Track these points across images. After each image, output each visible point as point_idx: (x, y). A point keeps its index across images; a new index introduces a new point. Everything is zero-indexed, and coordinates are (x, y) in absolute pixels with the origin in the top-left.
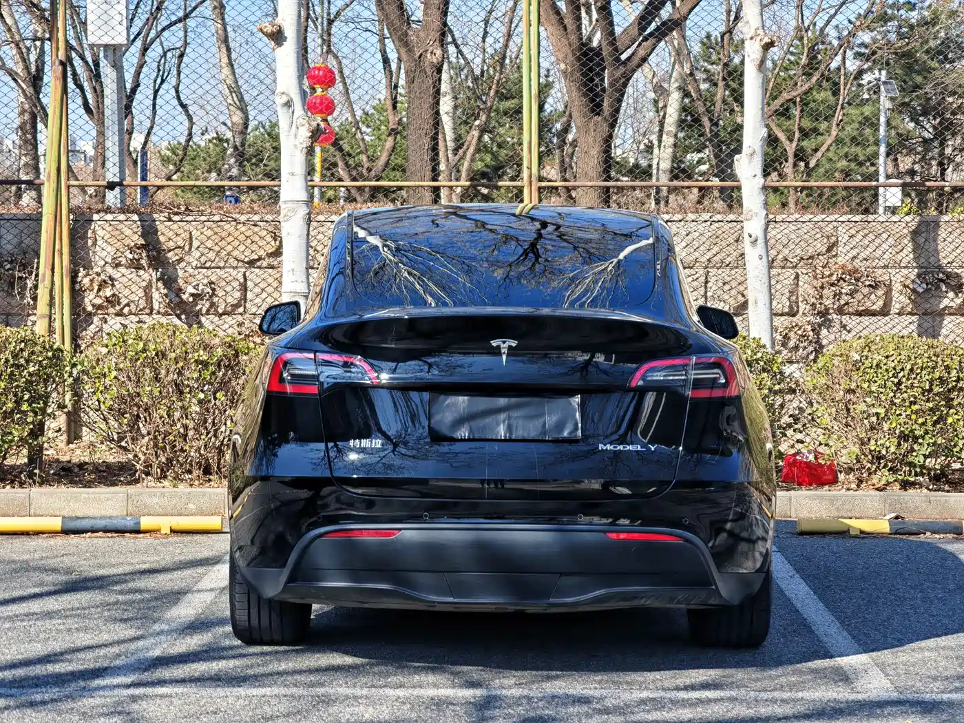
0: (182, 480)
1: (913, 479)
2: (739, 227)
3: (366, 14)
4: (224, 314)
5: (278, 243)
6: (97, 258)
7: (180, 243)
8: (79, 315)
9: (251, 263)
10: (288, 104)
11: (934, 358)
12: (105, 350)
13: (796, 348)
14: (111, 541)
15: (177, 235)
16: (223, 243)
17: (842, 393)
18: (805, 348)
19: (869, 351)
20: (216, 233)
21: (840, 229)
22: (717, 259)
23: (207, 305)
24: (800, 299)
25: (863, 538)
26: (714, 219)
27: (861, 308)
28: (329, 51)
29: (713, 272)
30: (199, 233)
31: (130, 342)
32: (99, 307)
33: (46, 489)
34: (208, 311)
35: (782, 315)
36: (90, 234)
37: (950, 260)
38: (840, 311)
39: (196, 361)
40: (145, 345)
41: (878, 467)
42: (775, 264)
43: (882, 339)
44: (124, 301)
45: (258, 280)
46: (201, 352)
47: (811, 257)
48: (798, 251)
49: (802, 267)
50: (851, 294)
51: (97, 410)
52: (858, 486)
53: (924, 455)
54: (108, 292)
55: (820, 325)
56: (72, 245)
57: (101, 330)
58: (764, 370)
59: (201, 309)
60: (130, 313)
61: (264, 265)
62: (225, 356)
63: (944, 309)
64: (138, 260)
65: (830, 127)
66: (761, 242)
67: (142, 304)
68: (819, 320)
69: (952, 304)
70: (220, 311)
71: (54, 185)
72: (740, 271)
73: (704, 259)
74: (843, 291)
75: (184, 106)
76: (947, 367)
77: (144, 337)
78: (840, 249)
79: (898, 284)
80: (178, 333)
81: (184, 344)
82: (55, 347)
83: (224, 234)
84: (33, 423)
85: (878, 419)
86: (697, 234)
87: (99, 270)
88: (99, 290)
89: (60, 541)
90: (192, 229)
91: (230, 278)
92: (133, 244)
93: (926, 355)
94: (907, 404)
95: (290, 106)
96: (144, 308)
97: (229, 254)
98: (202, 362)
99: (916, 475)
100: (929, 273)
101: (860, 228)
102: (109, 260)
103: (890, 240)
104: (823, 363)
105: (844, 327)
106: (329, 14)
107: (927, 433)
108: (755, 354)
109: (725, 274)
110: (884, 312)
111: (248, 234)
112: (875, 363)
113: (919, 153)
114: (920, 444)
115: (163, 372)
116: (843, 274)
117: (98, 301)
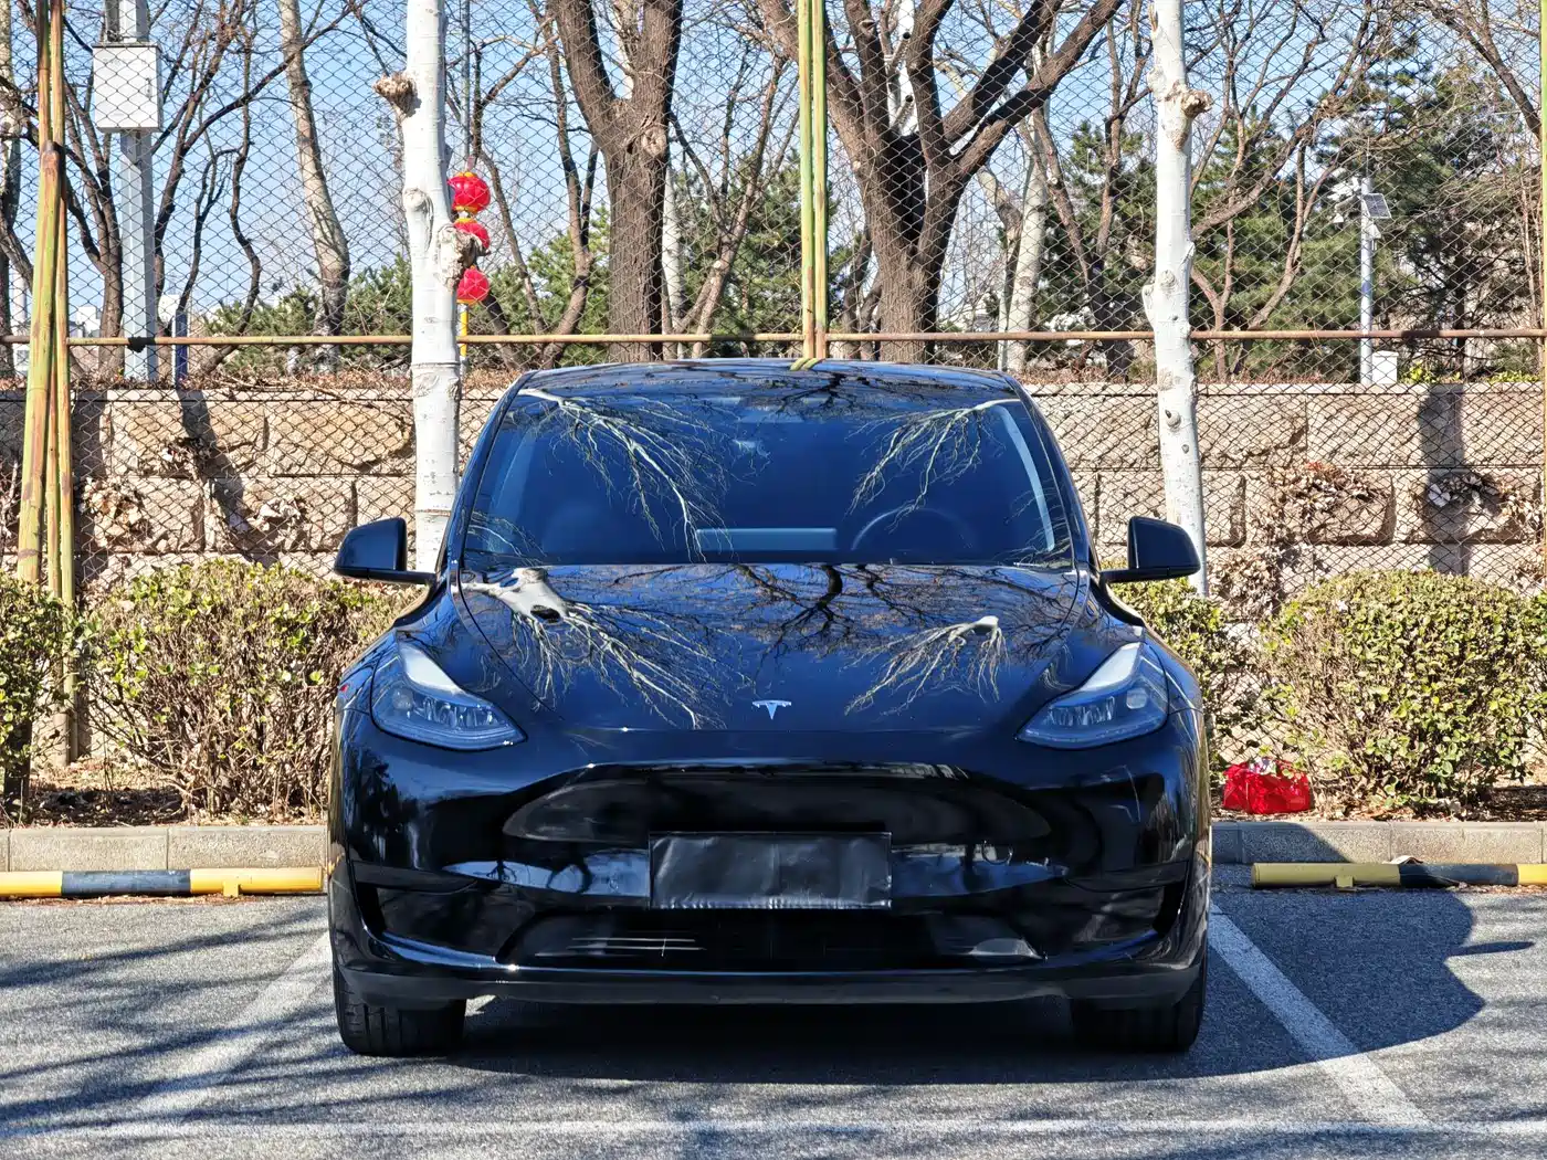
0: (255, 814)
1: (1435, 801)
2: (1149, 404)
3: (537, 91)
4: (321, 549)
5: (406, 434)
6: (115, 461)
7: (250, 437)
8: (85, 554)
9: (364, 468)
10: (424, 207)
11: (1466, 607)
12: (129, 606)
13: (1243, 597)
14: (143, 910)
15: (243, 423)
16: (318, 436)
17: (1319, 664)
18: (1257, 597)
19: (1362, 596)
20: (306, 420)
21: (1311, 405)
22: (1114, 455)
23: (293, 536)
24: (1249, 519)
25: (1359, 893)
26: (1108, 391)
27: (1345, 533)
28: (478, 153)
29: (1107, 476)
30: (279, 420)
31: (171, 590)
32: (118, 541)
33: (36, 830)
34: (295, 545)
35: (1219, 544)
36: (102, 422)
37: (1487, 454)
38: (1313, 538)
39: (278, 621)
40: (194, 596)
41: (1378, 784)
42: (1207, 463)
43: (1383, 577)
44: (158, 531)
45: (375, 495)
46: (286, 606)
47: (1265, 452)
48: (1244, 442)
49: (1251, 467)
50: (1330, 511)
51: (117, 703)
52: (1346, 814)
53: (1453, 762)
54: (133, 515)
55: (1280, 562)
56: (74, 441)
57: (121, 577)
58: (1194, 628)
59: (283, 543)
60: (169, 550)
61: (384, 471)
62: (324, 612)
63: (1478, 534)
64: (181, 464)
65: (1281, 270)
66: (1186, 423)
67: (188, 534)
68: (1279, 552)
69: (1491, 525)
70: (314, 545)
71: (44, 343)
72: (1150, 475)
73: (1093, 456)
74: (1317, 505)
75: (245, 242)
76: (1488, 621)
77: (193, 583)
78: (1311, 438)
79: (1404, 495)
80: (247, 576)
81: (259, 594)
82: (49, 600)
83: (320, 421)
84: (13, 722)
85: (1377, 705)
86: (1082, 416)
87: (117, 480)
88: (118, 513)
89: (60, 909)
90: (267, 413)
91: (330, 492)
92: (172, 438)
93: (1454, 601)
94: (1425, 680)
95: (426, 211)
96: (191, 542)
97: (327, 454)
98: (287, 623)
99: (1439, 795)
100: (1455, 475)
101: (1343, 404)
102: (134, 464)
103: (1392, 423)
104: (1288, 616)
105: (1318, 563)
106: (478, 92)
107: (1456, 725)
108: (1180, 602)
109: (1127, 478)
110: (1383, 539)
111: (359, 420)
112: (1372, 614)
113: (1423, 312)
114: (1446, 745)
115: (224, 638)
116: (1316, 478)
117: (116, 531)
